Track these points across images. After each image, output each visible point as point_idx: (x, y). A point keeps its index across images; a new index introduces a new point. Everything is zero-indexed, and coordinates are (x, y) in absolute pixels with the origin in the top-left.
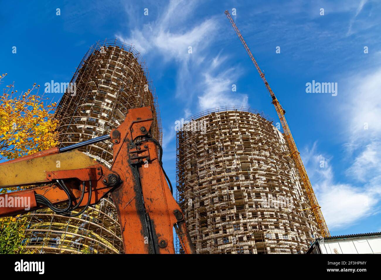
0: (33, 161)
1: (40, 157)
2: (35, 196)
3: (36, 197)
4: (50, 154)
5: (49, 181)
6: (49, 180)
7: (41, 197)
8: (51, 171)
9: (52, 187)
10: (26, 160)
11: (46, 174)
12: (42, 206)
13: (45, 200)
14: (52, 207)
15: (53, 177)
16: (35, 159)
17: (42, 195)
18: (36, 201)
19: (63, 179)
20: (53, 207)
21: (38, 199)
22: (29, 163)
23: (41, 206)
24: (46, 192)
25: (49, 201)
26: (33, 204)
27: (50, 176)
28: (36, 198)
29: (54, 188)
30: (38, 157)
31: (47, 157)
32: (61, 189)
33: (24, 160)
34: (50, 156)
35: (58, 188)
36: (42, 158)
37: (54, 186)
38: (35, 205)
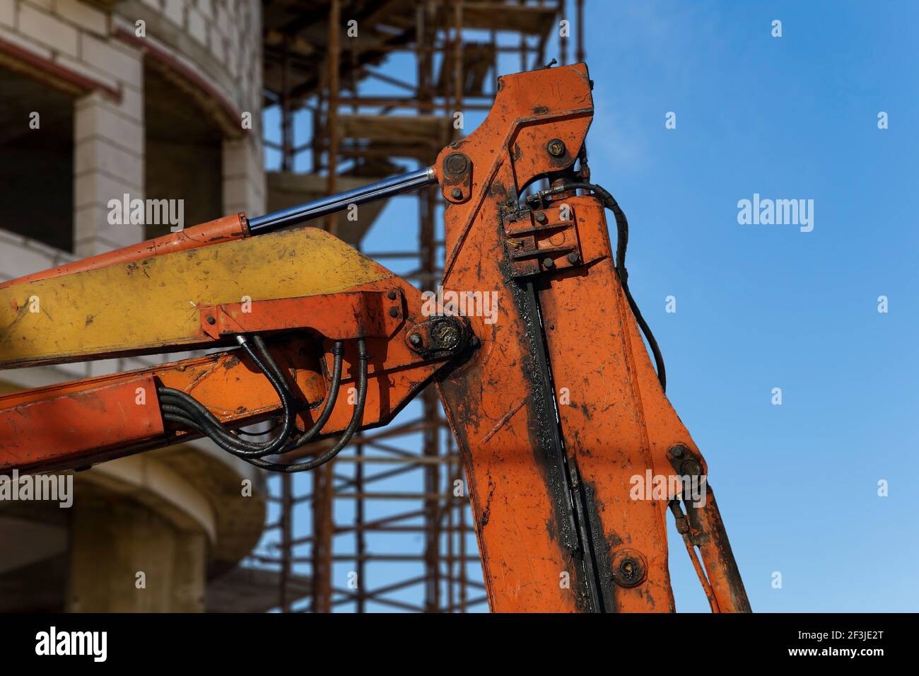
0: (149, 265)
1: (175, 250)
2: (159, 394)
3: (163, 398)
4: (213, 239)
5: (209, 339)
6: (208, 335)
7: (179, 401)
8: (215, 302)
9: (220, 361)
10: (124, 262)
11: (198, 315)
12: (183, 433)
13: (194, 411)
14: (220, 436)
15: (223, 325)
16: (159, 260)
17: (186, 390)
18: (163, 412)
19: (261, 334)
20: (224, 435)
21: (168, 408)
22: (135, 272)
23: (179, 433)
24: (198, 379)
25: (211, 414)
26: (150, 426)
27: (213, 322)
28: (161, 403)
29: (228, 366)
30: (168, 251)
31: (203, 253)
32: (254, 368)
33: (117, 264)
34: (214, 248)
35: (241, 368)
36: (183, 257)
37: (229, 359)
38: (159, 427)
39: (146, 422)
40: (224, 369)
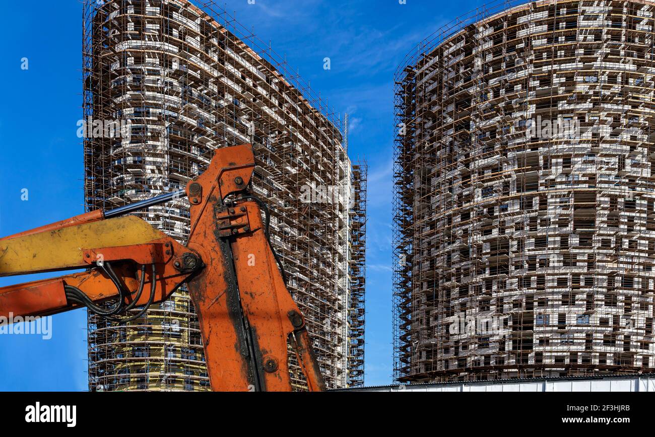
0: (61, 232)
1: (72, 225)
2: (65, 288)
3: (67, 290)
4: (89, 221)
5: (87, 264)
6: (86, 262)
7: (74, 291)
8: (90, 248)
9: (92, 273)
10: (49, 230)
11: (82, 254)
13: (80, 295)
14: (90, 306)
15: (92, 258)
16: (65, 229)
17: (77, 286)
18: (67, 296)
19: (110, 262)
20: (93, 306)
21: (69, 294)
22: (54, 235)
23: (74, 305)
24: (82, 282)
25: (87, 297)
26: (61, 302)
27: (89, 257)
28: (66, 292)
29: (95, 276)
30: (69, 226)
31: (85, 226)
32: (106, 277)
33: (46, 231)
34: (89, 224)
35: (101, 277)
36: (75, 228)
37: (96, 272)
38: (65, 303)
39: (59, 300)
40: (93, 277)
